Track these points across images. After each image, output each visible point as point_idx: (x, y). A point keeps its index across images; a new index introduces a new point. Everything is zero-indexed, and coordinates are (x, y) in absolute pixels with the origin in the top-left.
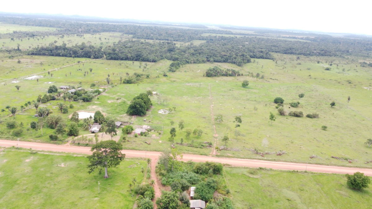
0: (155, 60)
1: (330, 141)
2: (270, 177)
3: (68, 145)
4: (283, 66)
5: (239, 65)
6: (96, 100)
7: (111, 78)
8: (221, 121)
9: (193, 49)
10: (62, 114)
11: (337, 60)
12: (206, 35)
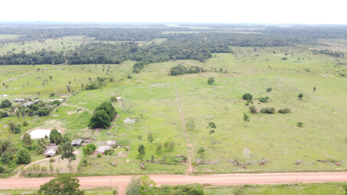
0: (118, 62)
1: (310, 139)
3: (16, 178)
4: (243, 58)
5: (202, 61)
8: (193, 127)
9: (156, 47)
10: (13, 134)
11: (290, 50)
12: (166, 33)
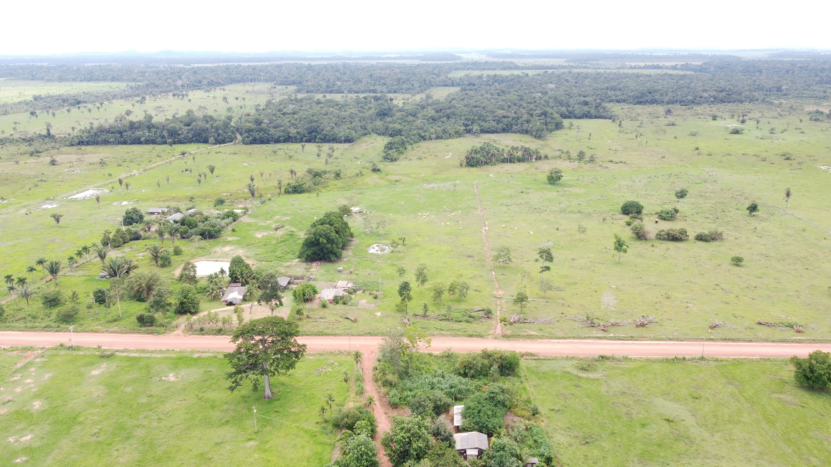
0: (349, 138)
1: (753, 288)
2: (624, 375)
3: (178, 336)
4: (636, 131)
5: (538, 136)
6: (229, 233)
7: (258, 184)
8: (508, 262)
9: (433, 106)
10: (158, 268)
11: (756, 111)
12: (458, 75)
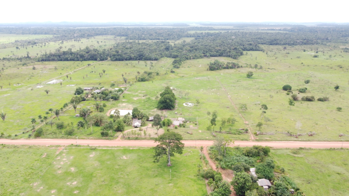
0: (156, 58)
4: (274, 56)
5: (235, 58)
11: (320, 48)
